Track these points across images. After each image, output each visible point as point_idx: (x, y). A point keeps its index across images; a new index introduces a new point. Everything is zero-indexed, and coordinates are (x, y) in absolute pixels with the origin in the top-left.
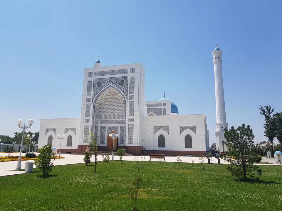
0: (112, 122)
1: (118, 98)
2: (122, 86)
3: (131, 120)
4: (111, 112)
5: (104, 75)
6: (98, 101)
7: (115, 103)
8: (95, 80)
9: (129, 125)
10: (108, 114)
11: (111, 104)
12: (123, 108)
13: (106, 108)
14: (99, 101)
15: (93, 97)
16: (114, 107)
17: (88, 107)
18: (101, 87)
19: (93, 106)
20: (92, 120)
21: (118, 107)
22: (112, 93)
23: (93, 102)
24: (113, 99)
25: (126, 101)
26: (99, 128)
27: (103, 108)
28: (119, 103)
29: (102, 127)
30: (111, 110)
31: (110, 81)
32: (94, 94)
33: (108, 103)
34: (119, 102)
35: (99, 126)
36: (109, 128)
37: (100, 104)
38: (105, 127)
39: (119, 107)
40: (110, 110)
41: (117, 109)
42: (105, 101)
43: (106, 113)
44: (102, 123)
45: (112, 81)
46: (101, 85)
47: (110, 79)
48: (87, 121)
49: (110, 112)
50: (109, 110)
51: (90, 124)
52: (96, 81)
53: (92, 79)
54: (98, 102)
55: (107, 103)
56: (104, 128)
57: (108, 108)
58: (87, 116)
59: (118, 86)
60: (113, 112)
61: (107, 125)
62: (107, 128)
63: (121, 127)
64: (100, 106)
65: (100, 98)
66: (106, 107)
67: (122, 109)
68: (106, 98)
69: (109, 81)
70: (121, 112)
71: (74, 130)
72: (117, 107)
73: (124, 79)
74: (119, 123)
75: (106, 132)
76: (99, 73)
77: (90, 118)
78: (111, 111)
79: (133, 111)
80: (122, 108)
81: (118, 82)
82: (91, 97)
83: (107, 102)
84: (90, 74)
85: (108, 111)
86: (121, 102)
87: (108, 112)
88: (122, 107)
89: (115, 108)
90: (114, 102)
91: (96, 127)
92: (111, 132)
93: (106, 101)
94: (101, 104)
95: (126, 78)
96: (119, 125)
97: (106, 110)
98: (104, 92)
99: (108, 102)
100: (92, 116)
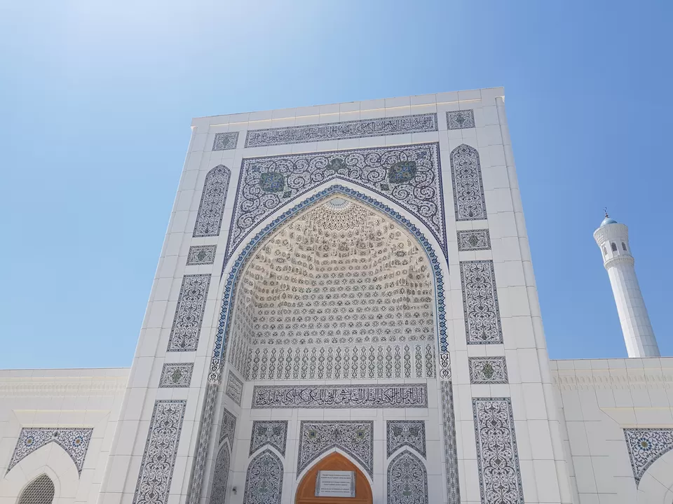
0: (329, 398)
1: (365, 267)
2: (405, 186)
3: (488, 371)
4: (326, 336)
5: (300, 140)
6: (255, 272)
7: (348, 289)
8: (248, 165)
9: (475, 401)
10: (302, 348)
11: (325, 294)
12: (399, 315)
13: (292, 316)
14: (258, 268)
15: (232, 243)
16: (340, 313)
17: (193, 292)
18: (280, 194)
19: (222, 289)
20: (214, 368)
21: (367, 314)
22: (335, 237)
23: (228, 269)
24: (336, 269)
25: (443, 265)
26: (244, 431)
27: (276, 316)
28: (372, 292)
29: (259, 428)
30: (327, 326)
31: (337, 164)
32: (237, 225)
33: (309, 290)
34: (371, 288)
35: (247, 417)
36: (311, 432)
37: (260, 294)
38: (280, 428)
39: (375, 309)
40: (319, 326)
41: (359, 325)
42: (290, 275)
43: (295, 341)
44: (261, 400)
45: (344, 166)
46: (281, 183)
47: (335, 156)
48: (177, 376)
49: (314, 338)
50: (311, 326)
51: (193, 397)
52: (256, 169)
53: (232, 159)
54: (252, 275)
55: (301, 290)
56: (277, 431)
57: (308, 319)
58: (183, 340)
59: (384, 187)
60: (339, 337)
61: (295, 417)
62: (293, 433)
63: (394, 429)
64: (260, 306)
65: (267, 250)
66: (296, 312)
67: (392, 324)
68: (300, 263)
69: (329, 167)
70: (387, 337)
71: (78, 441)
72: (359, 310)
73: (414, 157)
74: (378, 403)
75: (290, 461)
76: (271, 134)
77: (201, 358)
78: (322, 333)
79: (494, 312)
80: (389, 316)
81: (379, 169)
82: (220, 242)
83: (301, 282)
84: (225, 141)
85: (307, 334)
86: (382, 283)
87: (307, 339)
88: (392, 309)
89: (347, 317)
90: (341, 285)
91: (229, 422)
92: (323, 461)
93: (298, 277)
94: (265, 295)
95: (425, 151)
96: (380, 417)
97: (296, 326)
98: (296, 222)
99: (305, 287)
100: (212, 346)
